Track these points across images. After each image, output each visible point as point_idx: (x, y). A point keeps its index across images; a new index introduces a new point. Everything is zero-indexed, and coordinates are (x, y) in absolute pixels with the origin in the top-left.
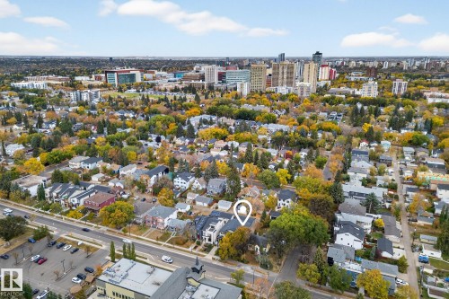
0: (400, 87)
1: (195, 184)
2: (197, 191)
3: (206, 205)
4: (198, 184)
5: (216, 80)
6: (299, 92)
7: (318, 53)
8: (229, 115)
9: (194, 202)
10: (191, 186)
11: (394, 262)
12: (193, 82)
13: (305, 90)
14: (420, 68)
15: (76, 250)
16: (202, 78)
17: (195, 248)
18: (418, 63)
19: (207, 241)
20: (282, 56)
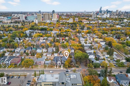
0: (77, 19)
1: (43, 50)
2: (45, 52)
3: (50, 55)
4: (44, 50)
5: (24, 19)
6: (53, 22)
7: (53, 11)
8: (38, 29)
9: (46, 55)
10: (42, 51)
11: (103, 59)
12: (16, 20)
13: (55, 21)
14: (76, 15)
15: (19, 77)
16: (19, 18)
17: (56, 67)
18: (75, 14)
19: (59, 65)
20: (40, 11)
